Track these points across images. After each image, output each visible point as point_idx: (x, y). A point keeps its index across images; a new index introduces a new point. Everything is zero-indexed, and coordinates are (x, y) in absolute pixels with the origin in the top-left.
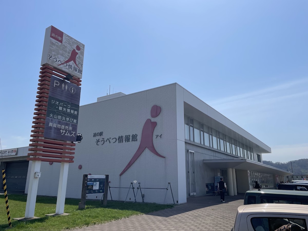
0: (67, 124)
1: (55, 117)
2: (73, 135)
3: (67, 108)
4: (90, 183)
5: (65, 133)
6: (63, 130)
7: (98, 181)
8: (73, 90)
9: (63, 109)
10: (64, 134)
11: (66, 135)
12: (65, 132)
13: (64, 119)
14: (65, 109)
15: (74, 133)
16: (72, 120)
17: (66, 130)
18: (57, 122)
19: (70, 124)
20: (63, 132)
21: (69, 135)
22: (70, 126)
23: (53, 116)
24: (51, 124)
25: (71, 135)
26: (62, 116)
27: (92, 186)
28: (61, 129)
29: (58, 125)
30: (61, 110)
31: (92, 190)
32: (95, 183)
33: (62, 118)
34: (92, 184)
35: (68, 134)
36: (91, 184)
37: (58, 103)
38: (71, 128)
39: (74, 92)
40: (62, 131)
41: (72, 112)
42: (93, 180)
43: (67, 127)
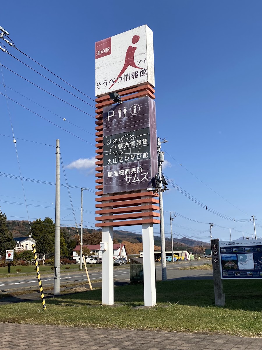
0: (133, 165)
1: (114, 162)
2: (146, 178)
3: (129, 141)
4: (228, 255)
5: (132, 179)
6: (128, 176)
7: (249, 252)
8: (135, 110)
9: (123, 146)
10: (129, 181)
11: (134, 181)
12: (131, 177)
13: (127, 159)
14: (126, 145)
15: (146, 176)
16: (140, 155)
17: (133, 175)
18: (118, 168)
19: (138, 163)
20: (128, 179)
21: (139, 180)
22: (139, 165)
23: (112, 162)
24: (110, 174)
25: (142, 180)
26: (124, 156)
27: (236, 262)
28: (125, 176)
29: (120, 171)
30: (121, 149)
31: (237, 269)
32: (241, 257)
33: (124, 159)
34: (236, 259)
35: (136, 179)
36: (232, 259)
37: (116, 140)
38: (140, 169)
39: (137, 112)
40: (126, 178)
41: (139, 142)
42: (234, 249)
43: (133, 169)
